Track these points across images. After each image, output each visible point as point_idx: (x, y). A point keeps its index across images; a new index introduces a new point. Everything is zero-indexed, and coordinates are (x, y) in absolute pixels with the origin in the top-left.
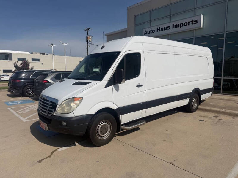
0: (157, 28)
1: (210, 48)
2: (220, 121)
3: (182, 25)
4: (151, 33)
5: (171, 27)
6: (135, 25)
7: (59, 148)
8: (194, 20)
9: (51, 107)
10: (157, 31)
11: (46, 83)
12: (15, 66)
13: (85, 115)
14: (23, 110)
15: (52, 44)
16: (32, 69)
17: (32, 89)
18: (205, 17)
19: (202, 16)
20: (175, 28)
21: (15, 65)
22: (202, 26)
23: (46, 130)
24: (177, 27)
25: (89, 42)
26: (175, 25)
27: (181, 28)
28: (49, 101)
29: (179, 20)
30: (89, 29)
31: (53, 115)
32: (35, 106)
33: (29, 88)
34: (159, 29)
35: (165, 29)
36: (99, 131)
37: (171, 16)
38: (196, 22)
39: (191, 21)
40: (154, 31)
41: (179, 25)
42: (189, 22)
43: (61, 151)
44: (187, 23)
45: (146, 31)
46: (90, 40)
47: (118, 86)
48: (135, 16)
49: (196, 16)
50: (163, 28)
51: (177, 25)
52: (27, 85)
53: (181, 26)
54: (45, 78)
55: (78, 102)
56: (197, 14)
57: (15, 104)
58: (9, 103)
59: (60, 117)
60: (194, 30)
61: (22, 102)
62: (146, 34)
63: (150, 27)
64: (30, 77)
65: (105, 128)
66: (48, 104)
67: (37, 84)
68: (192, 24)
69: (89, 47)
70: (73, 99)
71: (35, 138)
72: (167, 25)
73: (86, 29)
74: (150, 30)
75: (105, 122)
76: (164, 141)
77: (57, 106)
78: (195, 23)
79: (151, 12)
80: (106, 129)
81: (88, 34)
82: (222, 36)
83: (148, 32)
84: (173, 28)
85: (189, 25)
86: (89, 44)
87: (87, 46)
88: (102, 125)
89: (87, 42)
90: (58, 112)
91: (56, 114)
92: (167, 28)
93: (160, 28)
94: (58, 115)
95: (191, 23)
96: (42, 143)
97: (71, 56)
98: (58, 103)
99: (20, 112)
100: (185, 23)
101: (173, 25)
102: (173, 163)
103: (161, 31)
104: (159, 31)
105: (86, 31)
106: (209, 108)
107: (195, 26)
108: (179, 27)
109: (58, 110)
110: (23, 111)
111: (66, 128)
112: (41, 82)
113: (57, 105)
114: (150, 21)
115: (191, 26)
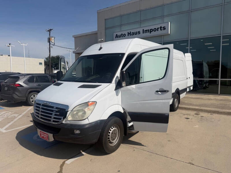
0: (128, 33)
1: (183, 52)
2: (203, 118)
3: (151, 30)
4: (122, 37)
5: (141, 32)
6: (106, 29)
7: (66, 160)
8: (162, 27)
9: (58, 114)
10: (128, 36)
11: (18, 86)
13: (99, 121)
15: (10, 44)
18: (171, 24)
19: (169, 23)
20: (145, 33)
22: (169, 33)
23: (50, 141)
24: (147, 32)
25: (51, 43)
26: (145, 31)
27: (150, 33)
28: (54, 108)
29: (148, 26)
30: (51, 30)
31: (62, 123)
32: (6, 113)
34: (130, 34)
35: (136, 33)
36: (110, 137)
37: (140, 22)
38: (164, 28)
39: (160, 27)
40: (125, 36)
41: (148, 30)
42: (158, 28)
43: (70, 164)
44: (156, 29)
45: (117, 35)
46: (53, 41)
48: (105, 20)
49: (164, 23)
50: (133, 33)
51: (147, 30)
53: (150, 32)
54: (17, 81)
55: (91, 107)
56: (165, 21)
59: (72, 125)
60: (162, 35)
62: (117, 38)
63: (121, 31)
65: (115, 133)
66: (52, 111)
67: (6, 89)
68: (161, 30)
69: (51, 48)
70: (87, 104)
71: (30, 152)
72: (137, 30)
73: (48, 30)
74: (121, 34)
75: (114, 127)
76: (169, 141)
77: (68, 113)
78: (163, 30)
79: (121, 16)
80: (115, 135)
81: (50, 35)
82: (186, 41)
83: (119, 35)
84: (143, 33)
85: (158, 30)
86: (51, 45)
87: (49, 47)
88: (112, 130)
89: (49, 43)
90: (69, 119)
91: (65, 122)
92: (138, 33)
93: (130, 32)
94: (68, 122)
95: (159, 29)
96: (42, 157)
97: (29, 57)
98: (68, 109)
100: (154, 29)
101: (143, 30)
102: (192, 163)
103: (132, 35)
104: (130, 35)
105: (48, 32)
106: (188, 107)
107: (163, 32)
108: (149, 32)
109: (69, 117)
111: (80, 136)
112: (13, 86)
113: (68, 111)
114: (121, 25)
115: (159, 32)
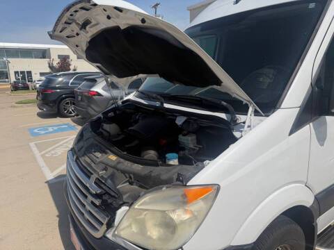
11: (94, 95)
12: (50, 67)
14: (53, 150)
16: (75, 70)
17: (74, 104)
21: (49, 64)
31: (106, 237)
33: (67, 103)
47: (325, 123)
52: (66, 98)
54: (92, 87)
57: (43, 132)
58: (36, 131)
61: (55, 128)
64: (70, 85)
67: (80, 98)
73: (153, 5)
81: (155, 14)
94: (121, 243)
99: (46, 153)
105: (154, 8)
110: (53, 152)
112: (87, 94)
